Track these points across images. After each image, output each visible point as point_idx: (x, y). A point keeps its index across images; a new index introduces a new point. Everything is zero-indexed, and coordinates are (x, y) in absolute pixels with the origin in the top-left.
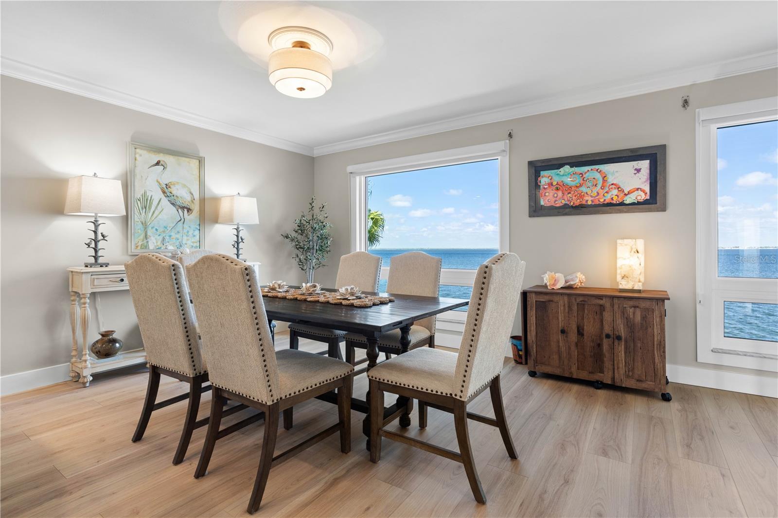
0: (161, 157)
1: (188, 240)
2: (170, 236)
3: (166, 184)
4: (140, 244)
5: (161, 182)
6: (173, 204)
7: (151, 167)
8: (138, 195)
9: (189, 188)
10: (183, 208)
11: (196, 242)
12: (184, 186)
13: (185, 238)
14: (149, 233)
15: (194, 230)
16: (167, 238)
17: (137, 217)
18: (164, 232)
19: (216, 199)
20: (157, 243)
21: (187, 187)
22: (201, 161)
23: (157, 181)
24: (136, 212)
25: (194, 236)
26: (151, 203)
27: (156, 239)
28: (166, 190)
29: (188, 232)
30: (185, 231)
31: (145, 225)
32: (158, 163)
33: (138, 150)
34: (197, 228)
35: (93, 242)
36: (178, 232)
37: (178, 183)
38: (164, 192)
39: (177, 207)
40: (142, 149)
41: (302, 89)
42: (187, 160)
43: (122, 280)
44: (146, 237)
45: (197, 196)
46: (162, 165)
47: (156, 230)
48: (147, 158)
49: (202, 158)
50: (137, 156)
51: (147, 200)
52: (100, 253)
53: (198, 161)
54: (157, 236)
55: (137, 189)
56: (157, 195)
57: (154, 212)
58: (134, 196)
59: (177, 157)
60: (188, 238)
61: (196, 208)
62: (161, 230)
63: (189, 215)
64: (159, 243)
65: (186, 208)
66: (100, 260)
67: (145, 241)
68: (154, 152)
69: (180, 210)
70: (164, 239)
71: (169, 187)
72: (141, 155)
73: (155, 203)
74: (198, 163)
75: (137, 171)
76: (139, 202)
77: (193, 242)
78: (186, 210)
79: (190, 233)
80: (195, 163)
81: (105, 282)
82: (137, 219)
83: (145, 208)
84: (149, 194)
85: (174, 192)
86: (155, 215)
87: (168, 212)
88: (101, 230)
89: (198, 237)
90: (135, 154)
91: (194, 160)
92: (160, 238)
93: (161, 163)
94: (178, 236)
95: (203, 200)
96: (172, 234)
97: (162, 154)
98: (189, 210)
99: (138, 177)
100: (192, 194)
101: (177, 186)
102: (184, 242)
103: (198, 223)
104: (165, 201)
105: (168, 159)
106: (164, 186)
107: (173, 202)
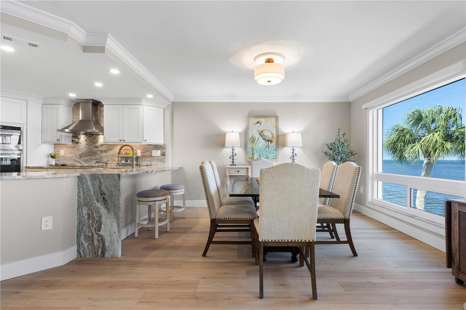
0: (259, 120)
1: (270, 155)
2: (263, 154)
3: (261, 131)
4: (251, 157)
5: (259, 130)
6: (264, 139)
7: (255, 124)
8: (250, 137)
9: (271, 132)
10: (268, 141)
11: (274, 156)
12: (269, 131)
13: (269, 154)
14: (254, 153)
15: (274, 151)
16: (261, 154)
17: (250, 146)
18: (260, 152)
19: (285, 135)
20: (257, 156)
21: (270, 131)
22: (277, 118)
23: (258, 130)
24: (249, 144)
25: (273, 153)
26: (255, 140)
27: (257, 155)
28: (261, 134)
29: (271, 152)
30: (269, 151)
31: (252, 149)
32: (258, 123)
33: (250, 119)
34: (275, 150)
35: (232, 157)
36: (266, 152)
37: (266, 130)
38: (260, 135)
39: (266, 141)
40: (251, 118)
41: (269, 81)
42: (270, 118)
43: (239, 171)
44: (253, 154)
45: (275, 134)
46: (259, 123)
47: (257, 151)
48: (254, 120)
49: (277, 116)
50: (250, 121)
51: (253, 139)
52: (234, 161)
53: (275, 118)
54: (257, 154)
55: (250, 134)
56: (257, 136)
57: (256, 144)
58: (248, 138)
59: (266, 118)
60: (271, 154)
61: (274, 140)
62: (259, 151)
63: (271, 144)
64: (258, 156)
65: (270, 141)
66: (234, 163)
67: (253, 156)
68: (256, 118)
69: (267, 142)
70: (260, 155)
71: (263, 132)
72: (251, 120)
73: (256, 140)
74: (275, 119)
75: (250, 127)
76: (250, 140)
77: (273, 156)
78: (270, 142)
79: (272, 152)
80: (274, 120)
81: (233, 172)
82: (249, 147)
83: (253, 142)
84: (254, 136)
85: (264, 134)
86: (257, 145)
87: (262, 143)
88: (234, 152)
89: (275, 154)
90: (249, 120)
91: (274, 118)
92: (259, 154)
93: (259, 122)
94: (266, 153)
95: (278, 136)
96: (264, 153)
97: (259, 118)
98: (271, 141)
99: (250, 129)
100: (273, 134)
101: (266, 131)
102: (269, 156)
103: (275, 147)
104: (261, 138)
105: (262, 120)
106: (260, 132)
107: (264, 138)
